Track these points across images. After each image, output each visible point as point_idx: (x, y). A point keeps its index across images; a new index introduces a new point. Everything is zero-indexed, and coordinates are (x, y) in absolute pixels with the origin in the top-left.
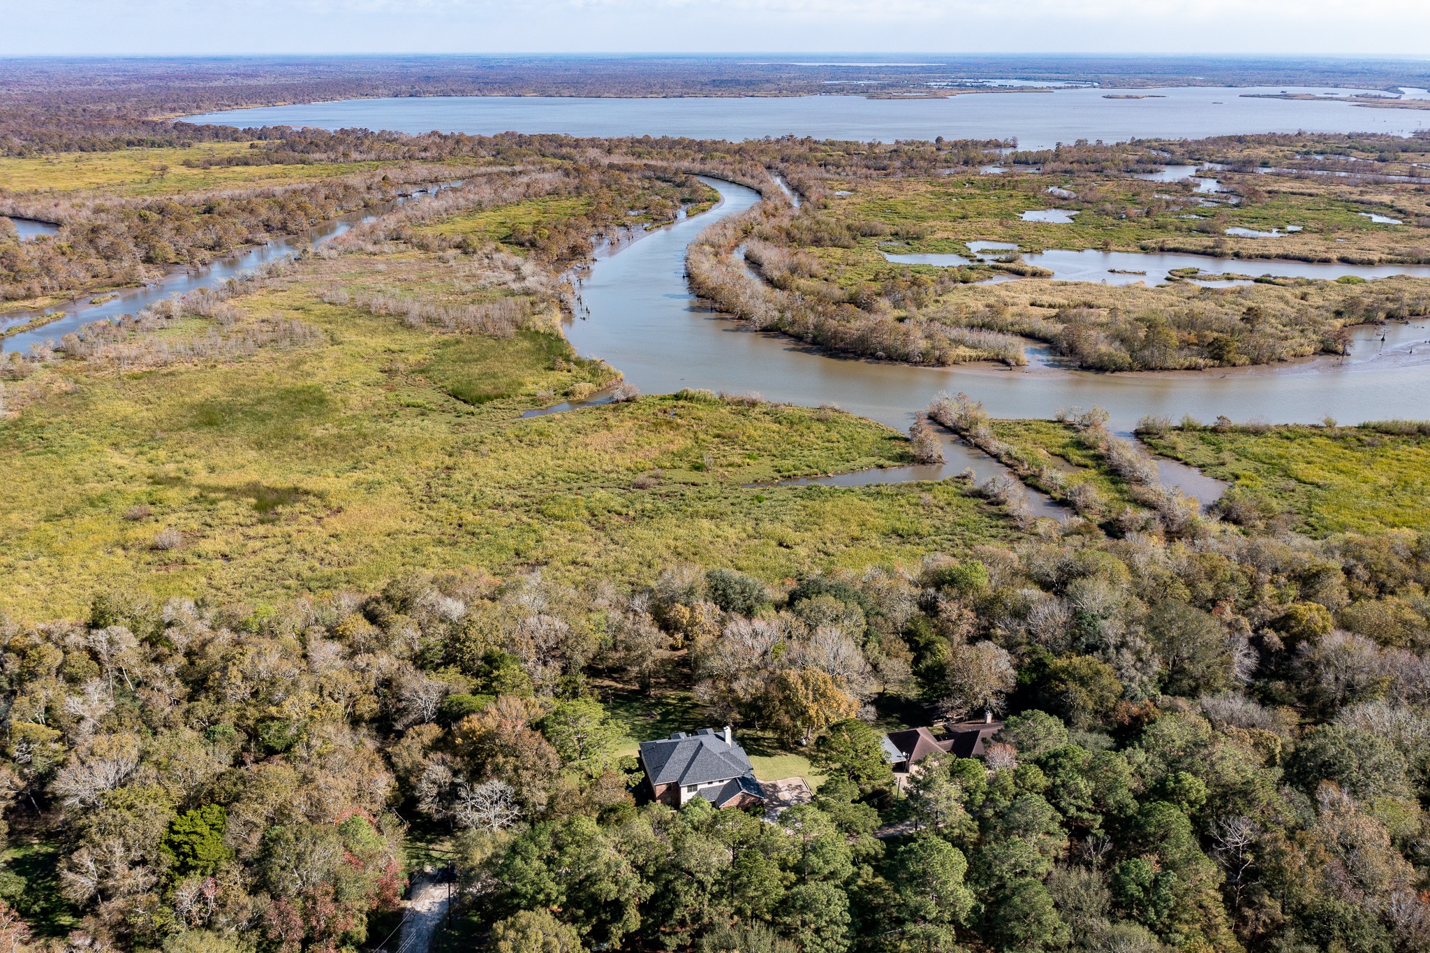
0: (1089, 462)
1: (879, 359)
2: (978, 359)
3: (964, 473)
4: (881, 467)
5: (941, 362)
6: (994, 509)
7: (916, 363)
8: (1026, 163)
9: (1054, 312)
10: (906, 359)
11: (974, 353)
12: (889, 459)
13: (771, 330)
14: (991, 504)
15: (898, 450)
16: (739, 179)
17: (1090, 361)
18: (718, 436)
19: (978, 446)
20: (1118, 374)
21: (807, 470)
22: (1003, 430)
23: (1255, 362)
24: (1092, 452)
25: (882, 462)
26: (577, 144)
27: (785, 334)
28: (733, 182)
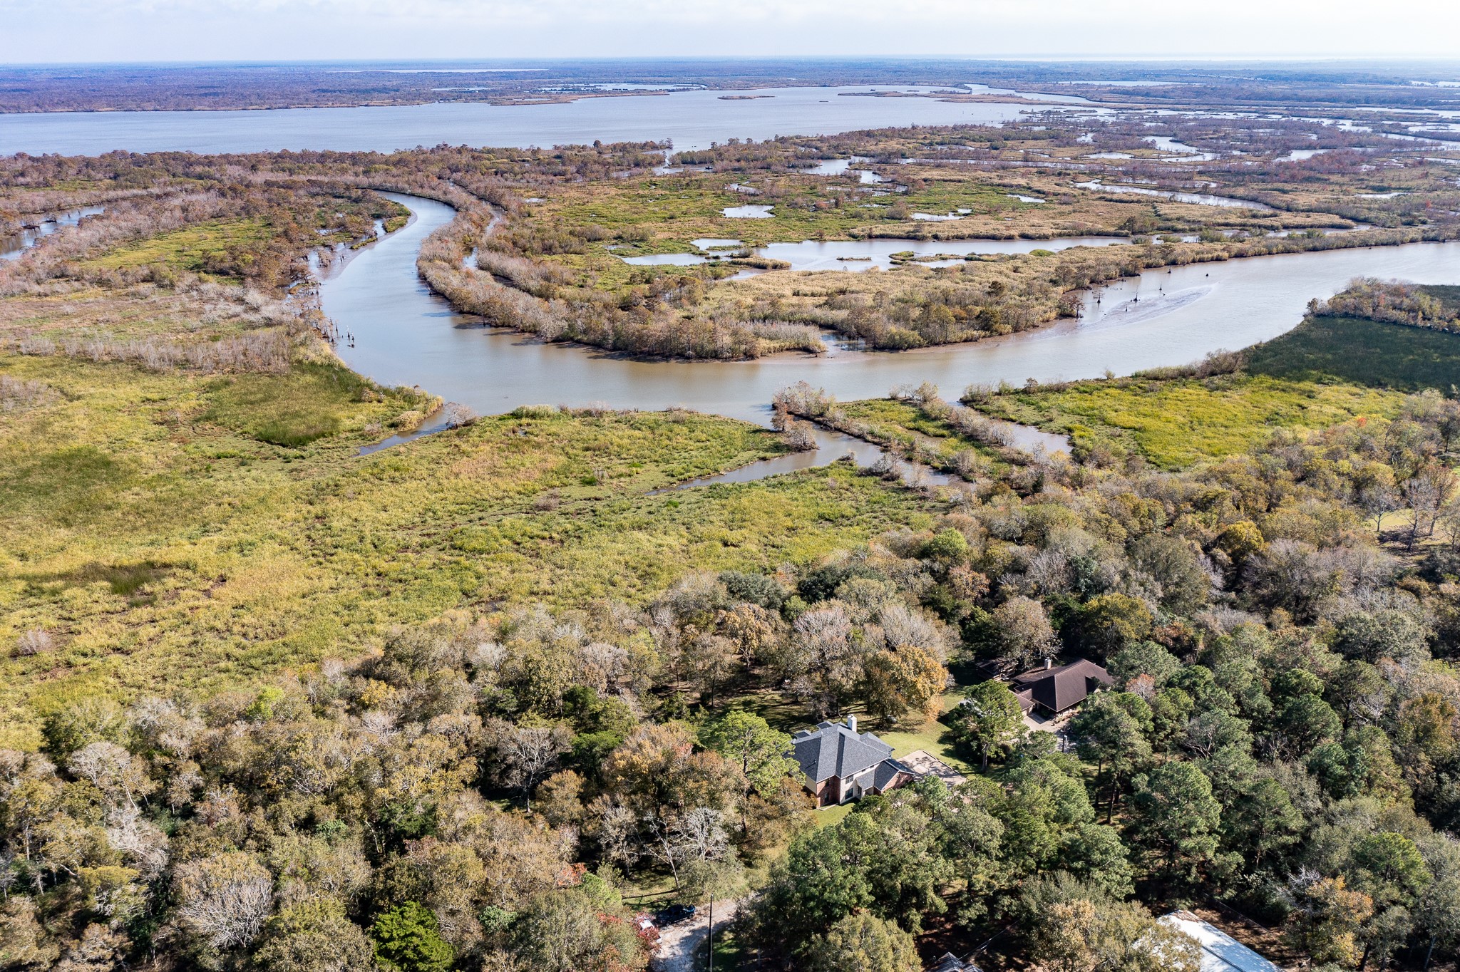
0: (945, 432)
1: (688, 358)
2: (781, 350)
3: (845, 455)
4: (764, 459)
5: (749, 356)
6: (891, 484)
7: (726, 359)
8: (693, 163)
9: (823, 299)
10: (715, 355)
11: (776, 344)
12: (767, 451)
13: (564, 340)
14: (887, 479)
15: (769, 442)
16: (418, 191)
17: (882, 342)
18: (587, 449)
19: (839, 430)
20: (910, 351)
21: (698, 472)
22: (856, 409)
23: (1016, 330)
24: (940, 423)
25: (762, 454)
27: (579, 343)
28: (412, 195)
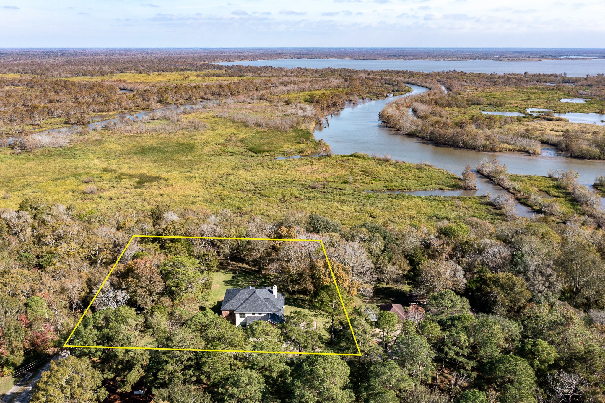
0: (561, 195)
1: (460, 148)
2: (513, 150)
3: (486, 194)
4: (441, 189)
5: (493, 150)
6: (497, 211)
7: (479, 150)
8: (569, 82)
9: (562, 133)
10: (474, 148)
11: (511, 147)
12: (447, 186)
13: (411, 135)
14: (496, 209)
15: (454, 183)
16: (423, 84)
17: (576, 154)
18: (363, 171)
19: (498, 184)
20: (591, 160)
21: (401, 187)
22: (515, 178)
24: (564, 191)
25: (440, 186)
26: (356, 72)
27: (417, 136)
28: (420, 86)
